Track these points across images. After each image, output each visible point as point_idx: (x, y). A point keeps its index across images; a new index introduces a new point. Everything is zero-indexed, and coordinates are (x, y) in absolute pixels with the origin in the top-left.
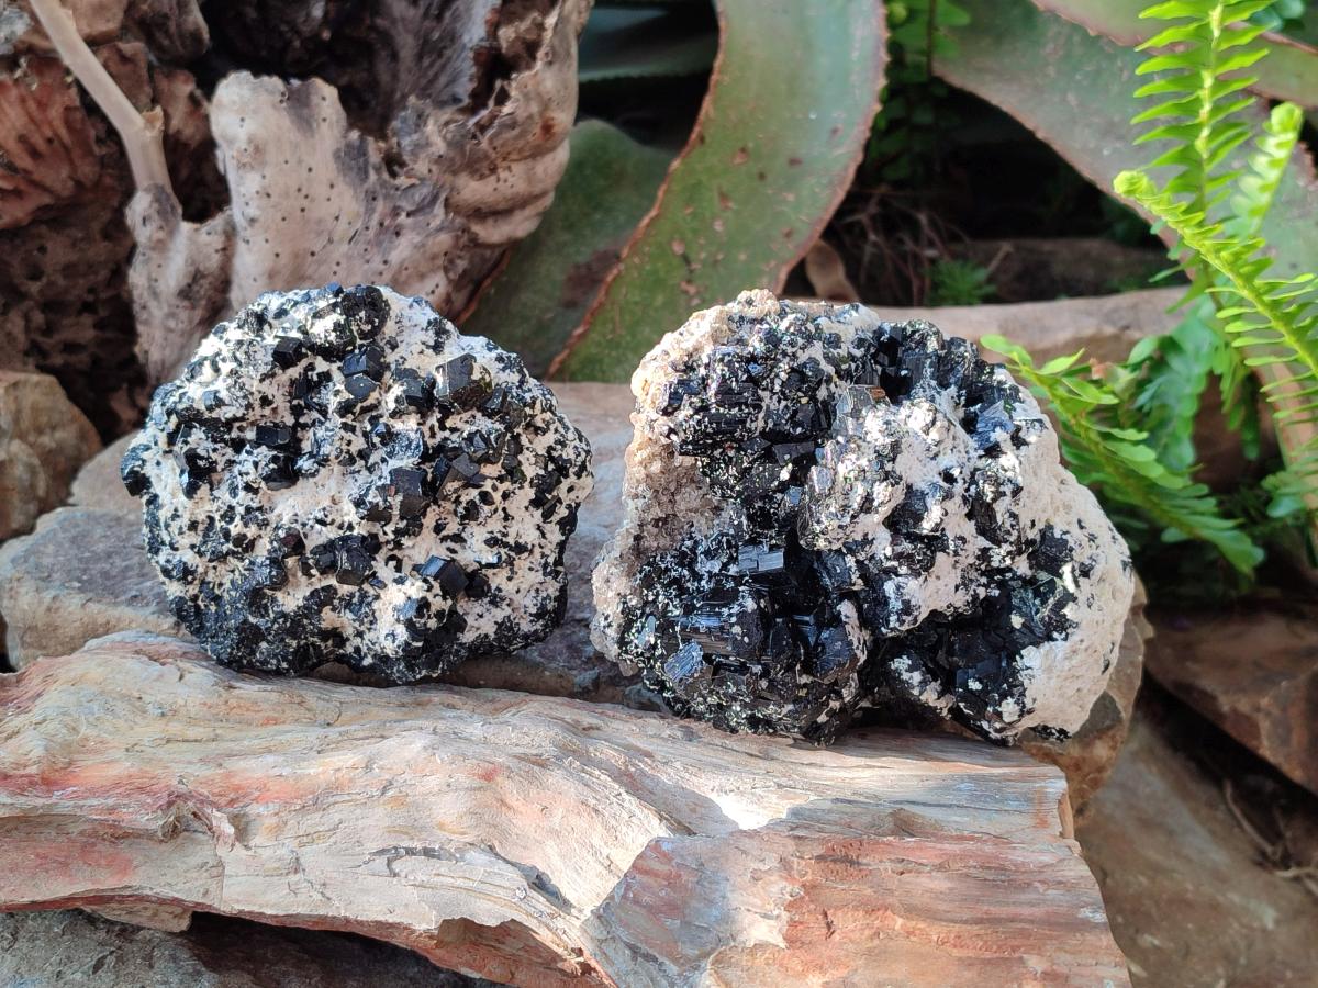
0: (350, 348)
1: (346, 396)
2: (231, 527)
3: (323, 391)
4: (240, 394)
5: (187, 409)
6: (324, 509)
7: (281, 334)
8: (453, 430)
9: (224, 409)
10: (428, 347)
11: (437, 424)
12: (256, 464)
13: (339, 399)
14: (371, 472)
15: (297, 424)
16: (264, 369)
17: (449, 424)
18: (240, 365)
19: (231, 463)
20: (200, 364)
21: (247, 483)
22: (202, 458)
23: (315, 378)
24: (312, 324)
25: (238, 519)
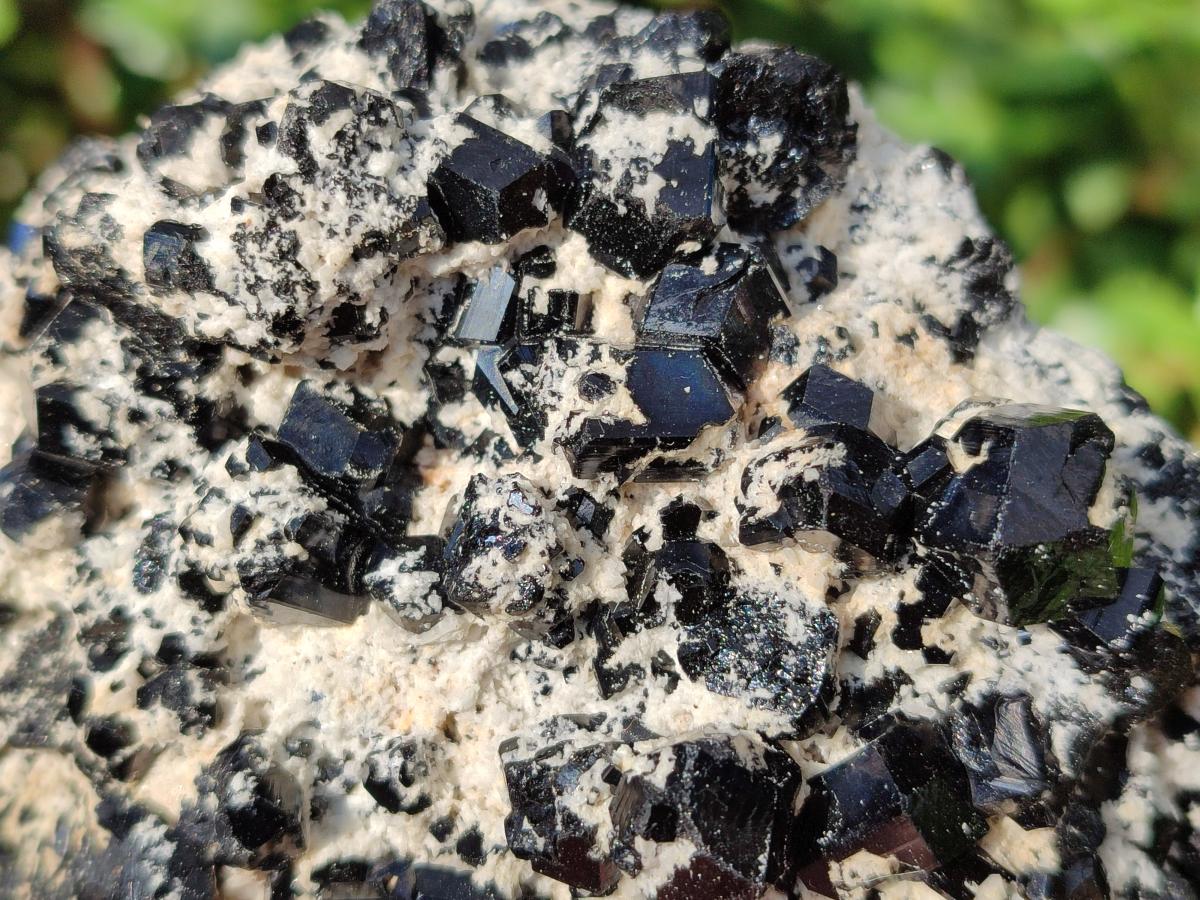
0: (690, 247)
1: (621, 406)
2: (99, 683)
3: (551, 357)
4: (270, 273)
5: (88, 256)
6: (408, 751)
7: (485, 115)
8: (936, 656)
9: (203, 301)
10: (933, 324)
11: (890, 622)
12: (242, 522)
13: (591, 409)
14: (606, 692)
15: (427, 424)
16: (380, 216)
17: (932, 632)
18: (309, 170)
19: (173, 470)
20: (195, 116)
21: (193, 565)
22: (85, 427)
23: (541, 306)
24: (597, 120)
25: (126, 667)
